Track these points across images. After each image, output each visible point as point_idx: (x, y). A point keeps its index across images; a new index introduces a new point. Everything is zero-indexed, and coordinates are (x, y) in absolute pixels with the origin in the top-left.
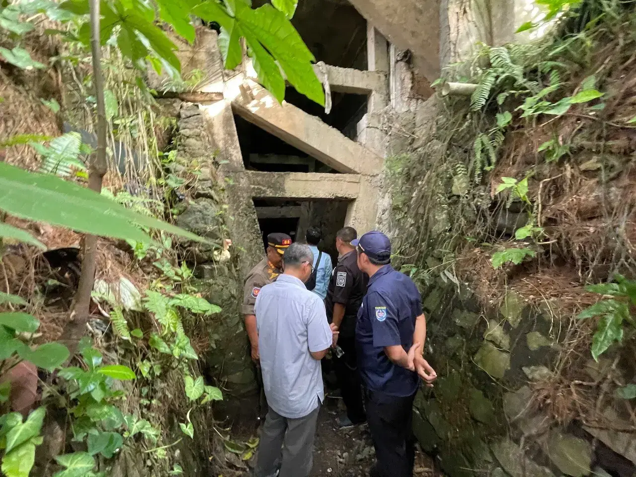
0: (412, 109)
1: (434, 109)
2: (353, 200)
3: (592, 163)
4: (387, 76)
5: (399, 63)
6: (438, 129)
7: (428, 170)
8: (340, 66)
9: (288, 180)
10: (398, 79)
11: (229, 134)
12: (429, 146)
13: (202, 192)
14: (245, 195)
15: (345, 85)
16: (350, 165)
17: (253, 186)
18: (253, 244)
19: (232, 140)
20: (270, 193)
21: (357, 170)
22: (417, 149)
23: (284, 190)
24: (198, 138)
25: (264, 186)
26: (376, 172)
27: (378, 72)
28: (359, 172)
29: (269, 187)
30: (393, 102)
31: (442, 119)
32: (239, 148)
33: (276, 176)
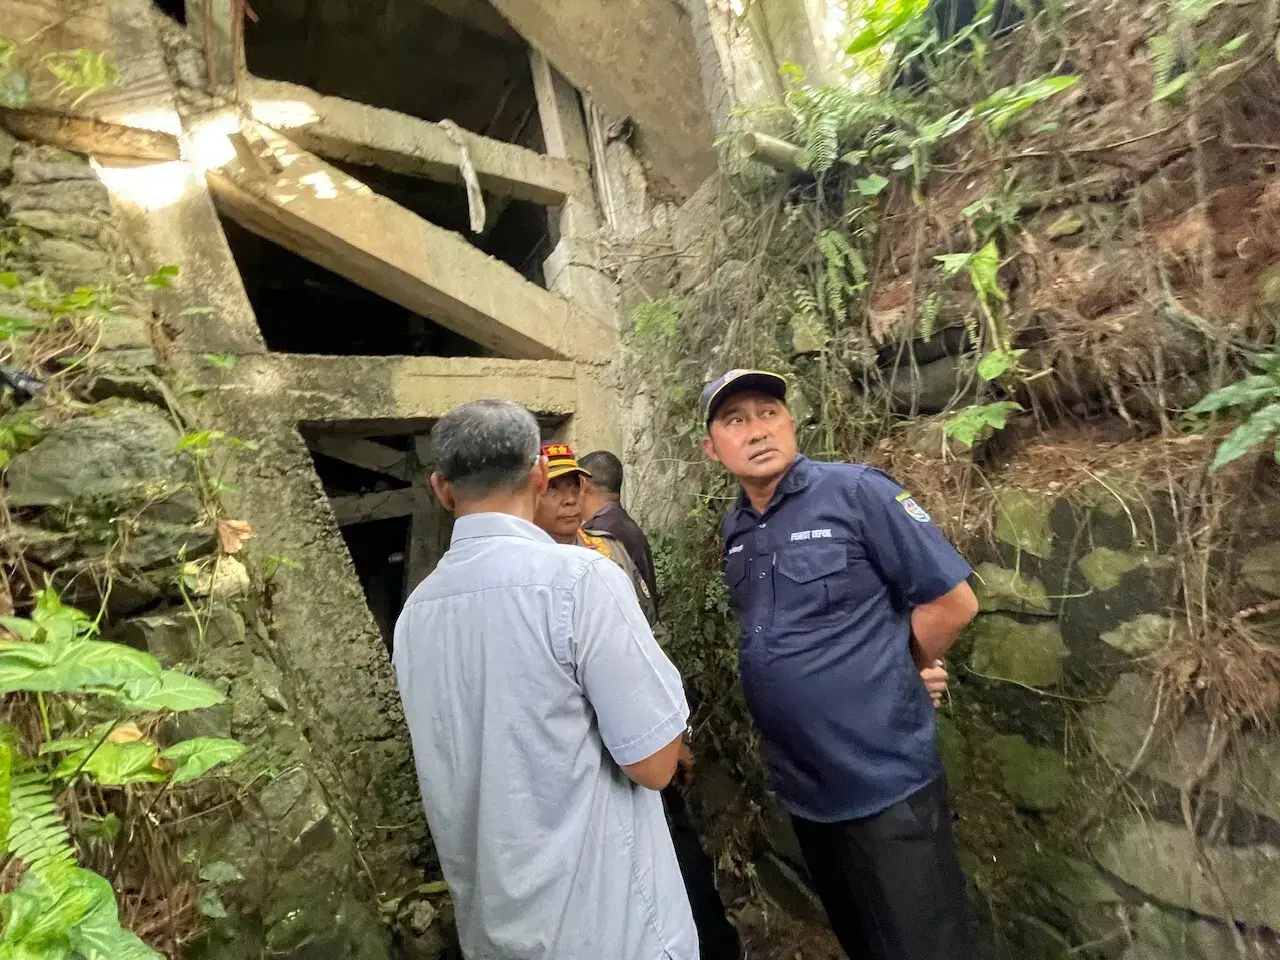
0: (659, 222)
1: (711, 209)
2: (569, 417)
3: (1064, 223)
4: (591, 171)
5: (614, 145)
6: (731, 240)
7: (729, 319)
8: (494, 137)
9: (401, 375)
10: (616, 175)
11: (204, 254)
12: (721, 274)
13: (119, 379)
14: (274, 417)
15: (509, 176)
16: (549, 341)
17: (297, 393)
18: (314, 553)
19: (218, 269)
20: (350, 410)
21: (564, 351)
22: (692, 288)
23: (390, 400)
24: (91, 243)
25: (334, 392)
26: (604, 356)
27: (572, 161)
28: (568, 355)
29: (347, 394)
30: (612, 218)
31: (736, 222)
32: (243, 293)
33: (365, 367)
